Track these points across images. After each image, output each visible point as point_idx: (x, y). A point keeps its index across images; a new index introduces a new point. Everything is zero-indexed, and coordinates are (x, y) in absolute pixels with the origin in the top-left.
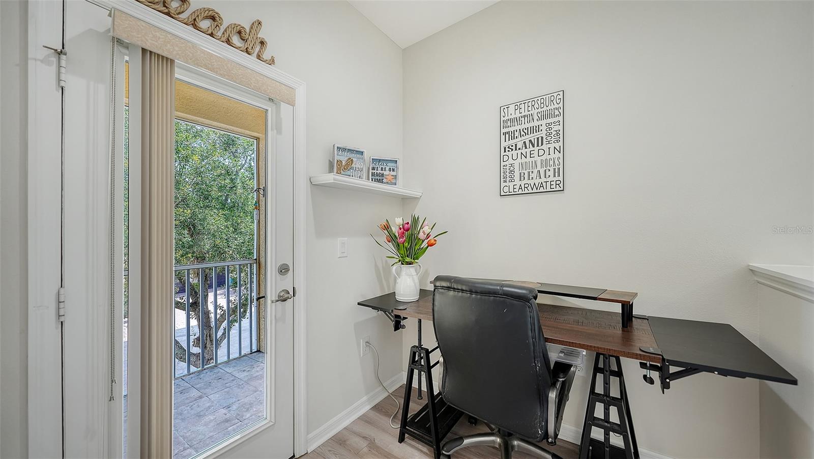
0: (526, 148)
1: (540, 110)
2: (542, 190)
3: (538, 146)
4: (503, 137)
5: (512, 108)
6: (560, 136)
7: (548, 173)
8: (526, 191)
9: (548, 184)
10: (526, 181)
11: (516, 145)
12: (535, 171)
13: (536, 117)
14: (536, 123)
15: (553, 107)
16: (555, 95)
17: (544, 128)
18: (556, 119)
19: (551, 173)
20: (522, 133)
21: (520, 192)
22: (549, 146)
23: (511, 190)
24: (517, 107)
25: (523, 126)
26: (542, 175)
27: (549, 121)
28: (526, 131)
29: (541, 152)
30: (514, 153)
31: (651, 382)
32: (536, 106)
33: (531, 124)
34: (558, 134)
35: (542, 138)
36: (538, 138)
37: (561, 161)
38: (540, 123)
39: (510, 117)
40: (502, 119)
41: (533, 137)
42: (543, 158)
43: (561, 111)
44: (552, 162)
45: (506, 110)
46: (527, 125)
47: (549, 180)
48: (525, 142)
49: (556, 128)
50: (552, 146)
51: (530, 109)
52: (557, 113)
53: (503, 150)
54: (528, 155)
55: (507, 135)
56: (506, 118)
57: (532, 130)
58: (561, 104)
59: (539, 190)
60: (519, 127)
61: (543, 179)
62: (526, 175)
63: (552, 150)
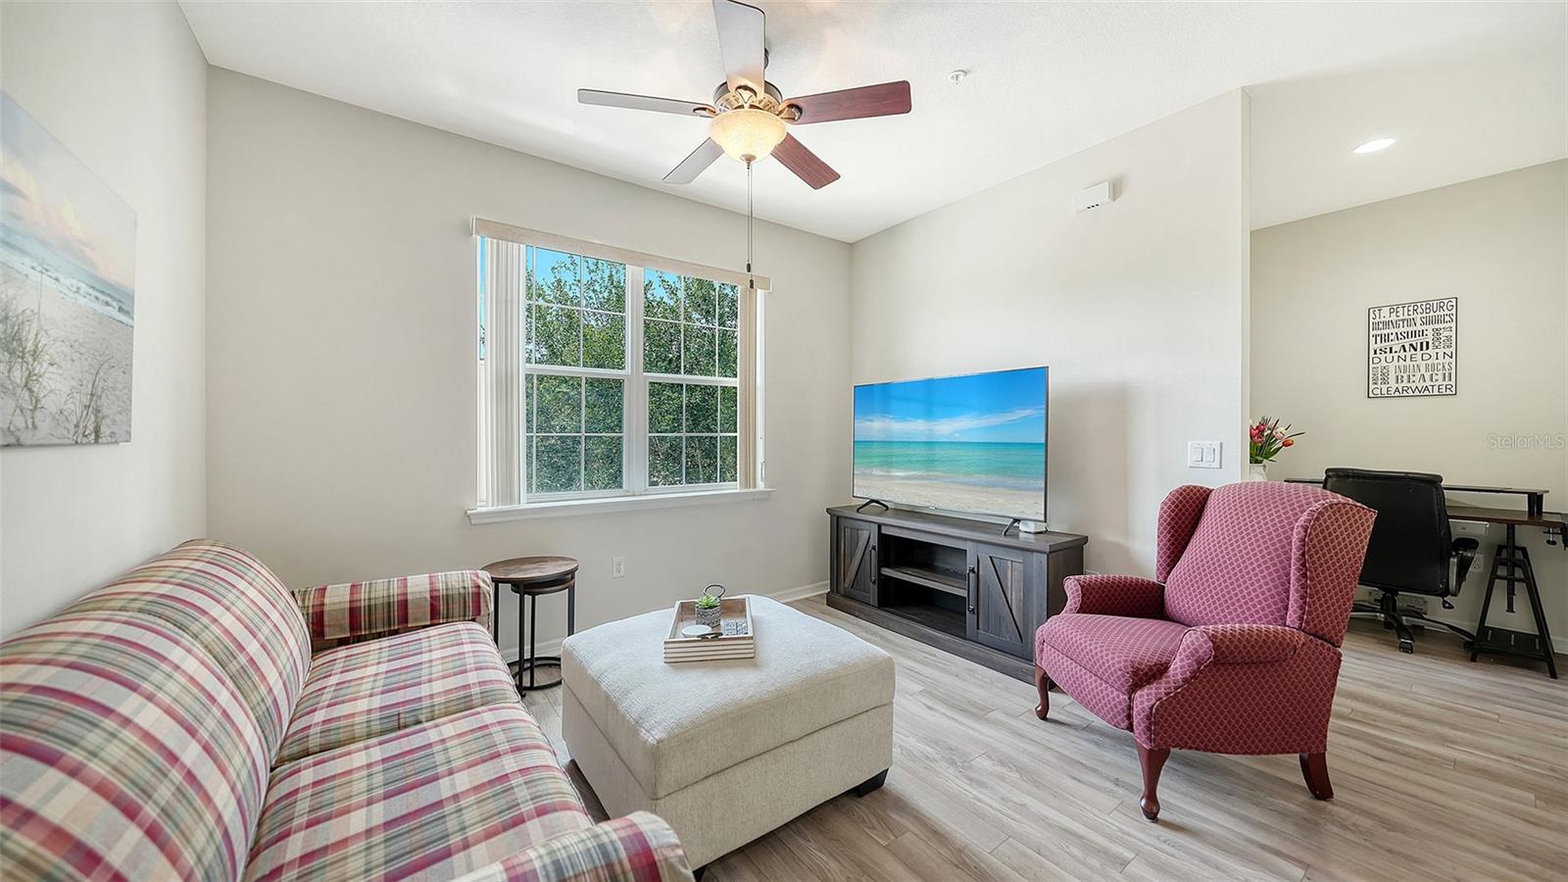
0: (1405, 351)
1: (1424, 315)
2: (1426, 393)
3: (1422, 349)
4: (1372, 340)
5: (1385, 311)
6: (1453, 342)
7: (1435, 377)
8: (1405, 394)
9: (1436, 388)
10: (1405, 383)
11: (1391, 349)
12: (1418, 375)
13: (1419, 322)
14: (1419, 328)
15: (1442, 313)
16: (1446, 301)
17: (1430, 333)
18: (1446, 325)
19: (1440, 377)
20: (1400, 336)
21: (1397, 394)
22: (1437, 350)
23: (1384, 392)
24: (1393, 309)
25: (1401, 330)
26: (1427, 378)
27: (1437, 326)
28: (1405, 335)
29: (1426, 357)
30: (1389, 356)
31: (1554, 543)
32: (1420, 310)
33: (1413, 328)
34: (1449, 338)
35: (1427, 343)
36: (1422, 343)
37: (1453, 367)
38: (1424, 327)
39: (1382, 319)
40: (1372, 320)
41: (1414, 341)
42: (1429, 362)
43: (1454, 318)
44: (1440, 367)
45: (1377, 313)
46: (1406, 329)
47: (1437, 383)
48: (1403, 346)
49: (1447, 334)
50: (1441, 352)
51: (1410, 313)
52: (1447, 318)
53: (1372, 352)
54: (1408, 359)
55: (1379, 338)
56: (1377, 320)
57: (1414, 334)
58: (1454, 311)
59: (1423, 393)
60: (1394, 331)
61: (1428, 383)
62: (1405, 379)
63: (1441, 355)
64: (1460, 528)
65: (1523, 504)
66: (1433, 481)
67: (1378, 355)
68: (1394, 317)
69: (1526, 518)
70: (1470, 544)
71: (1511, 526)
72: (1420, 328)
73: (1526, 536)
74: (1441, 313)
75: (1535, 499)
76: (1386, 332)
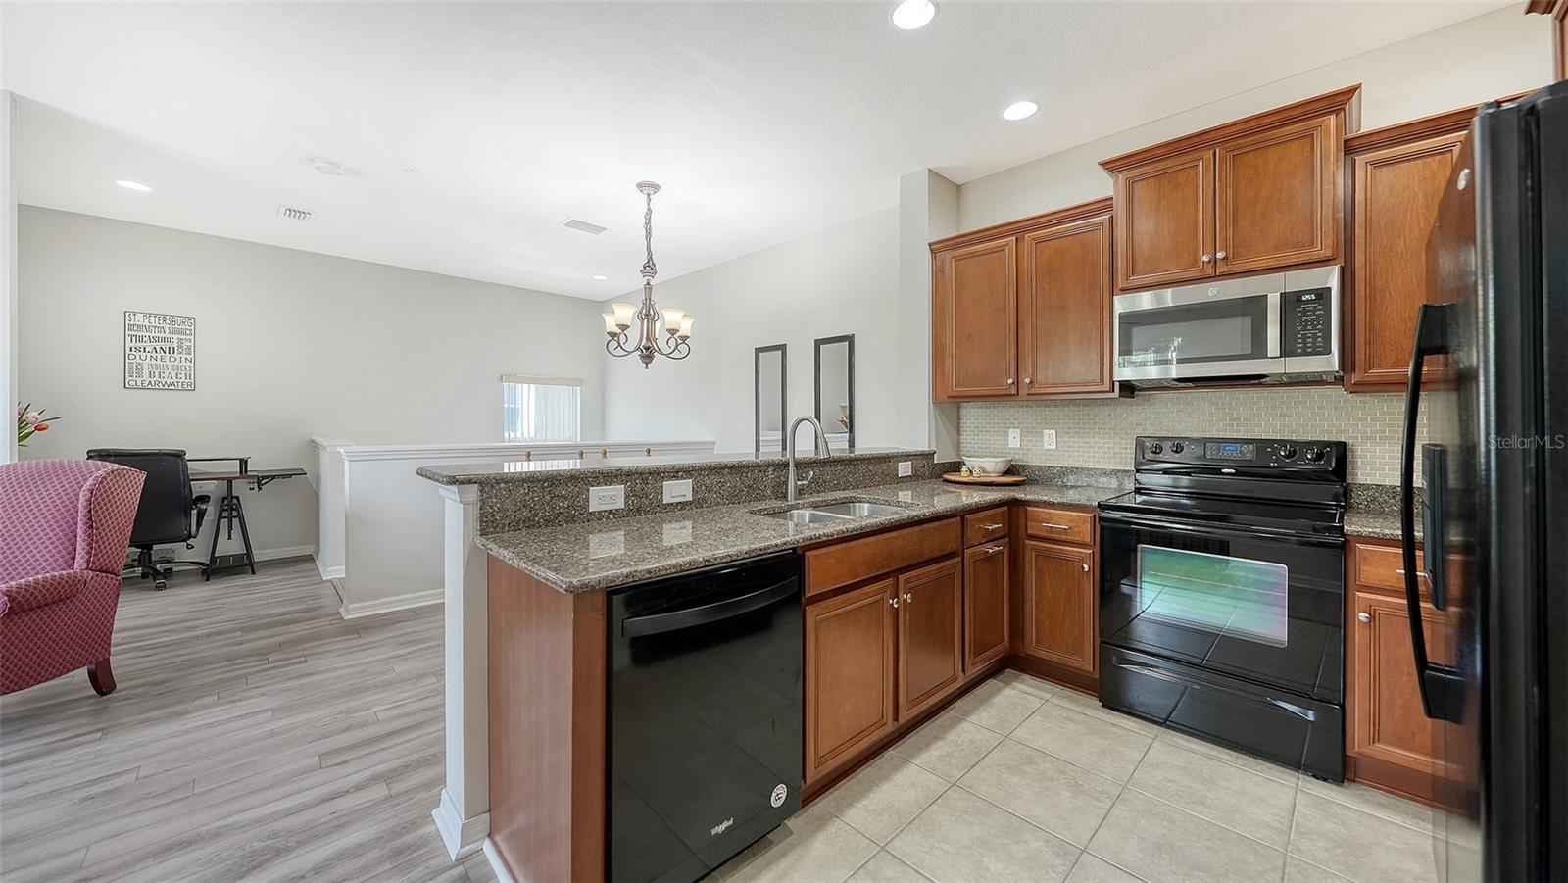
0: (156, 352)
1: (171, 326)
2: (173, 387)
3: (169, 353)
4: (128, 339)
5: (140, 317)
6: (192, 351)
7: (180, 376)
8: (156, 387)
9: (180, 385)
10: (156, 378)
11: (144, 349)
12: (167, 373)
13: (167, 331)
14: (167, 335)
15: (184, 327)
16: (187, 319)
17: (176, 341)
18: (188, 337)
19: (183, 376)
20: (152, 340)
21: (150, 387)
22: (181, 356)
23: (139, 384)
24: (147, 316)
25: (153, 334)
26: (174, 376)
27: (180, 337)
28: (156, 339)
29: (172, 359)
30: (143, 354)
31: (253, 489)
32: (167, 322)
33: (163, 335)
34: (189, 348)
35: (174, 348)
36: (169, 348)
37: (192, 368)
38: (172, 336)
39: (137, 323)
40: (128, 322)
41: (165, 346)
42: (175, 363)
43: (193, 333)
44: (183, 368)
45: (133, 316)
46: (157, 335)
47: (181, 381)
48: (155, 348)
49: (188, 344)
50: (184, 356)
51: (161, 322)
52: (188, 332)
53: (128, 349)
54: (159, 359)
55: (134, 338)
56: (132, 323)
57: (164, 340)
58: (192, 328)
59: (169, 388)
60: (148, 334)
61: (175, 380)
62: (157, 375)
63: (183, 360)
64: (198, 488)
65: (235, 467)
66: (179, 455)
67: (133, 352)
68: (146, 323)
69: (238, 475)
70: (204, 499)
71: (230, 481)
72: (169, 336)
73: (240, 488)
74: (183, 325)
75: (243, 462)
76: (140, 334)
